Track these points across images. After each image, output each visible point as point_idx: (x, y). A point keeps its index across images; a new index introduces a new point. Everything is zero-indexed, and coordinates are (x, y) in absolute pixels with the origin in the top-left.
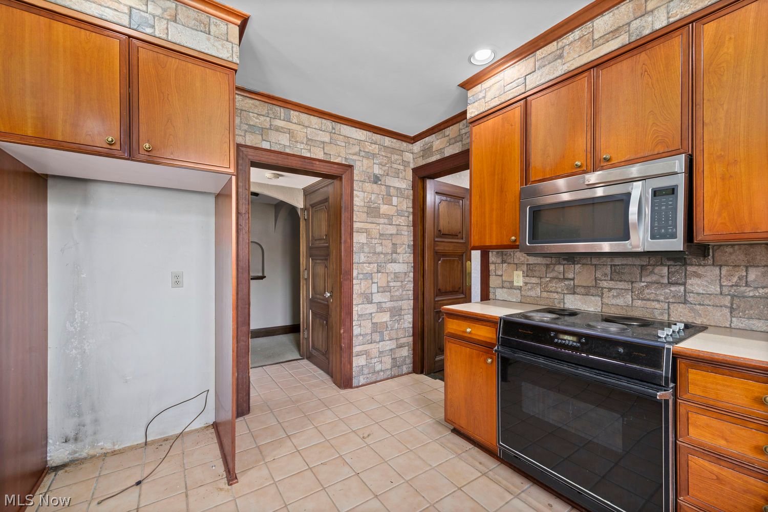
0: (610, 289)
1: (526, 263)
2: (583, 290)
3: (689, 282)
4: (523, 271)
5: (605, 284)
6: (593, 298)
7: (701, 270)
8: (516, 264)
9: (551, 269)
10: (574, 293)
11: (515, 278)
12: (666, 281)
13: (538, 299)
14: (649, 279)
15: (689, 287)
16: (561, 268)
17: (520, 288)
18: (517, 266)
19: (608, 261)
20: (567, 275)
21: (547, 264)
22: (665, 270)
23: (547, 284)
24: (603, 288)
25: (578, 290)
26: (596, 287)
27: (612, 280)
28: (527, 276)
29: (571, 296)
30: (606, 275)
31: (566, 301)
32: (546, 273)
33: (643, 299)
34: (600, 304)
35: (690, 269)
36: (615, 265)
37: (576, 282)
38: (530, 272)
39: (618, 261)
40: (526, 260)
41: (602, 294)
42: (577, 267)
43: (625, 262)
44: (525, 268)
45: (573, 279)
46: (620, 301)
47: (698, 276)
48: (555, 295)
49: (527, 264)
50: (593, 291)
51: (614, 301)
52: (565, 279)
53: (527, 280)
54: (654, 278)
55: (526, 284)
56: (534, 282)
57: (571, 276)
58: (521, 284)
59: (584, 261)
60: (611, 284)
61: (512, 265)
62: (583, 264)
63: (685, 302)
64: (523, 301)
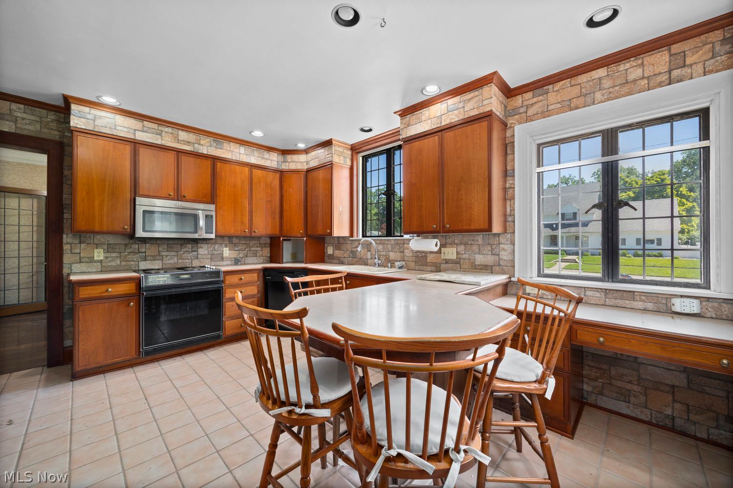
0: (167, 256)
1: (106, 243)
2: (151, 258)
3: (199, 250)
4: (104, 249)
5: (164, 254)
6: (157, 262)
7: (202, 245)
8: (97, 244)
9: (129, 247)
10: (146, 260)
11: (96, 254)
12: (191, 250)
13: (118, 267)
14: (184, 250)
15: (199, 252)
16: (137, 246)
17: (101, 261)
18: (97, 246)
19: (166, 242)
20: (140, 250)
21: (126, 244)
22: (190, 246)
23: (125, 256)
24: (163, 256)
25: (148, 258)
26: (159, 255)
27: (167, 251)
28: (108, 252)
29: (143, 262)
30: (164, 249)
31: (140, 265)
32: (125, 250)
33: (182, 259)
34: (161, 264)
35: (199, 245)
36: (169, 244)
37: (147, 253)
38: (110, 248)
39: (170, 242)
40: (106, 241)
41: (163, 259)
42: (147, 245)
43: (174, 243)
44: (106, 247)
45: (145, 252)
46: (172, 261)
47: (202, 248)
48: (132, 263)
49: (108, 244)
50: (158, 258)
51: (169, 262)
52: (139, 252)
53: (108, 255)
54: (187, 249)
55: (107, 258)
56: (114, 256)
57: (143, 250)
58: (102, 258)
59: (152, 242)
60: (167, 253)
61: (91, 245)
62: (152, 244)
63: (197, 258)
64: (103, 270)
